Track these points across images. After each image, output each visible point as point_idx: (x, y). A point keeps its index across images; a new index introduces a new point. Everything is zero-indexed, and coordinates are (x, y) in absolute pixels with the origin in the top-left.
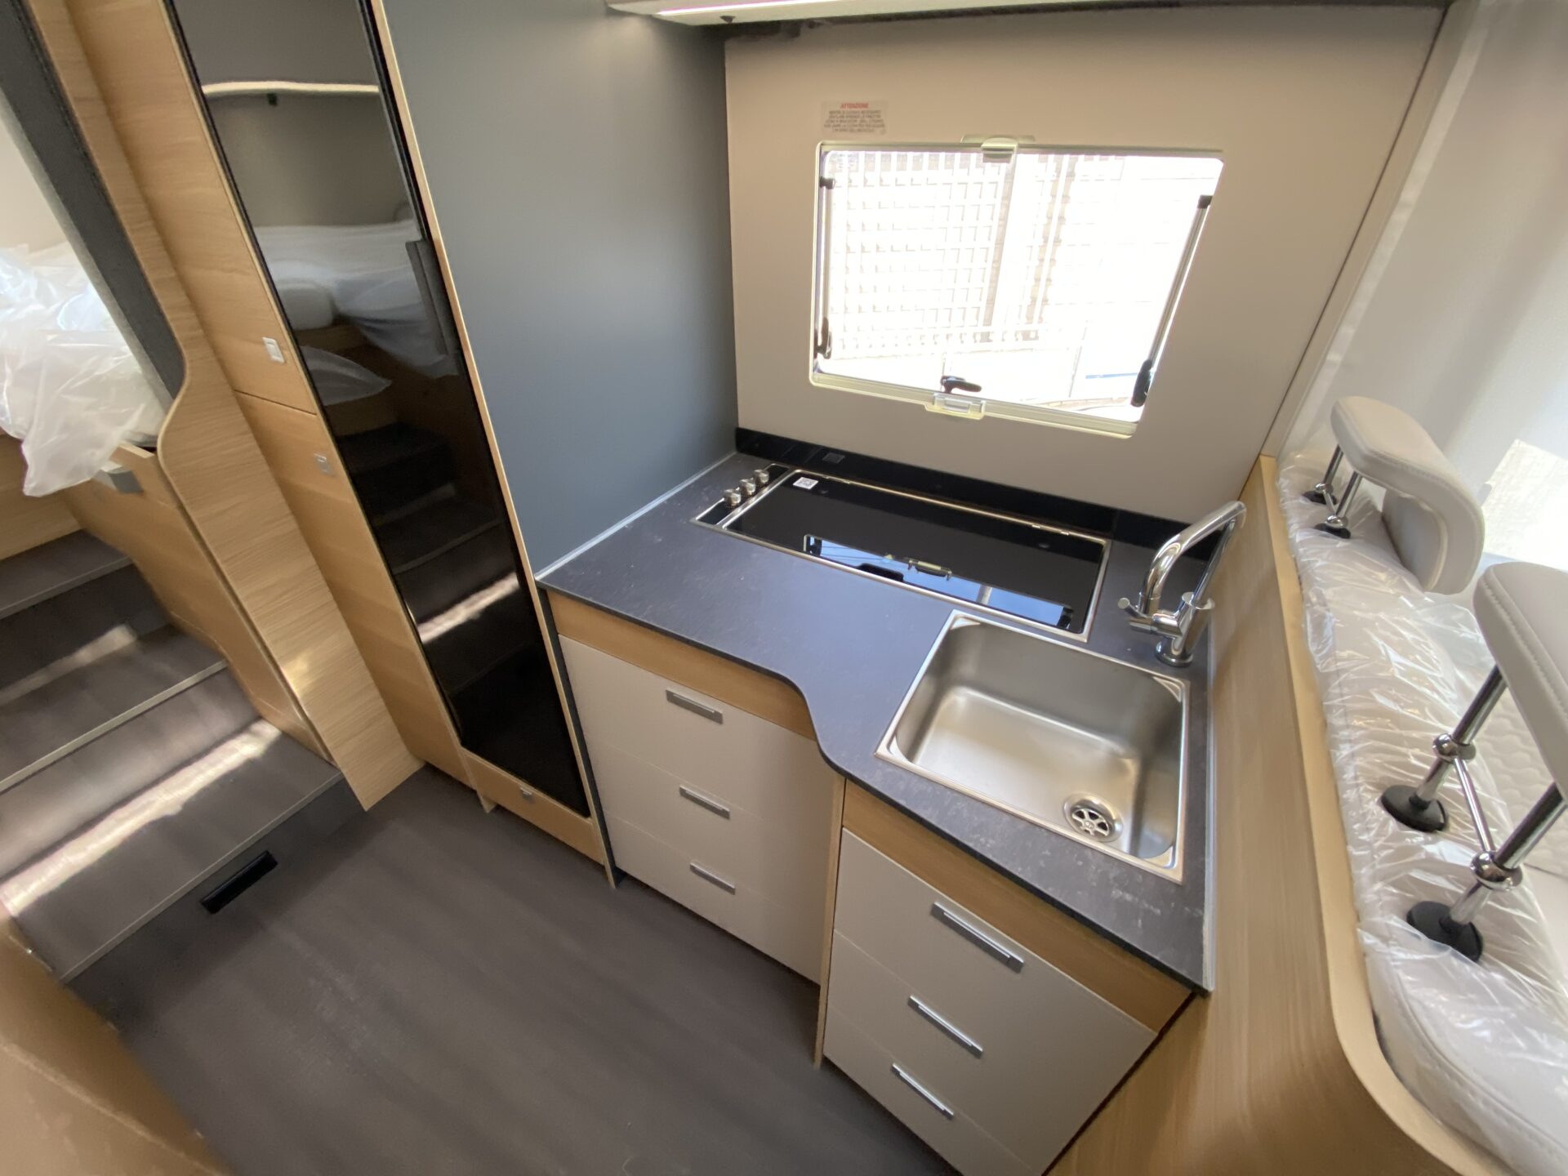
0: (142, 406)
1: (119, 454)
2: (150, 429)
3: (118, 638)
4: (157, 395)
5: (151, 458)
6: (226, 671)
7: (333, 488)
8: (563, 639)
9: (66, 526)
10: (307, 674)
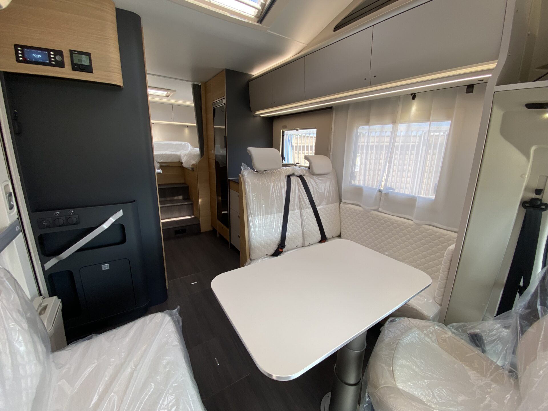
1: (193, 165)
3: (181, 197)
4: (200, 157)
6: (192, 204)
7: (214, 171)
8: (230, 190)
9: (183, 181)
10: (201, 202)
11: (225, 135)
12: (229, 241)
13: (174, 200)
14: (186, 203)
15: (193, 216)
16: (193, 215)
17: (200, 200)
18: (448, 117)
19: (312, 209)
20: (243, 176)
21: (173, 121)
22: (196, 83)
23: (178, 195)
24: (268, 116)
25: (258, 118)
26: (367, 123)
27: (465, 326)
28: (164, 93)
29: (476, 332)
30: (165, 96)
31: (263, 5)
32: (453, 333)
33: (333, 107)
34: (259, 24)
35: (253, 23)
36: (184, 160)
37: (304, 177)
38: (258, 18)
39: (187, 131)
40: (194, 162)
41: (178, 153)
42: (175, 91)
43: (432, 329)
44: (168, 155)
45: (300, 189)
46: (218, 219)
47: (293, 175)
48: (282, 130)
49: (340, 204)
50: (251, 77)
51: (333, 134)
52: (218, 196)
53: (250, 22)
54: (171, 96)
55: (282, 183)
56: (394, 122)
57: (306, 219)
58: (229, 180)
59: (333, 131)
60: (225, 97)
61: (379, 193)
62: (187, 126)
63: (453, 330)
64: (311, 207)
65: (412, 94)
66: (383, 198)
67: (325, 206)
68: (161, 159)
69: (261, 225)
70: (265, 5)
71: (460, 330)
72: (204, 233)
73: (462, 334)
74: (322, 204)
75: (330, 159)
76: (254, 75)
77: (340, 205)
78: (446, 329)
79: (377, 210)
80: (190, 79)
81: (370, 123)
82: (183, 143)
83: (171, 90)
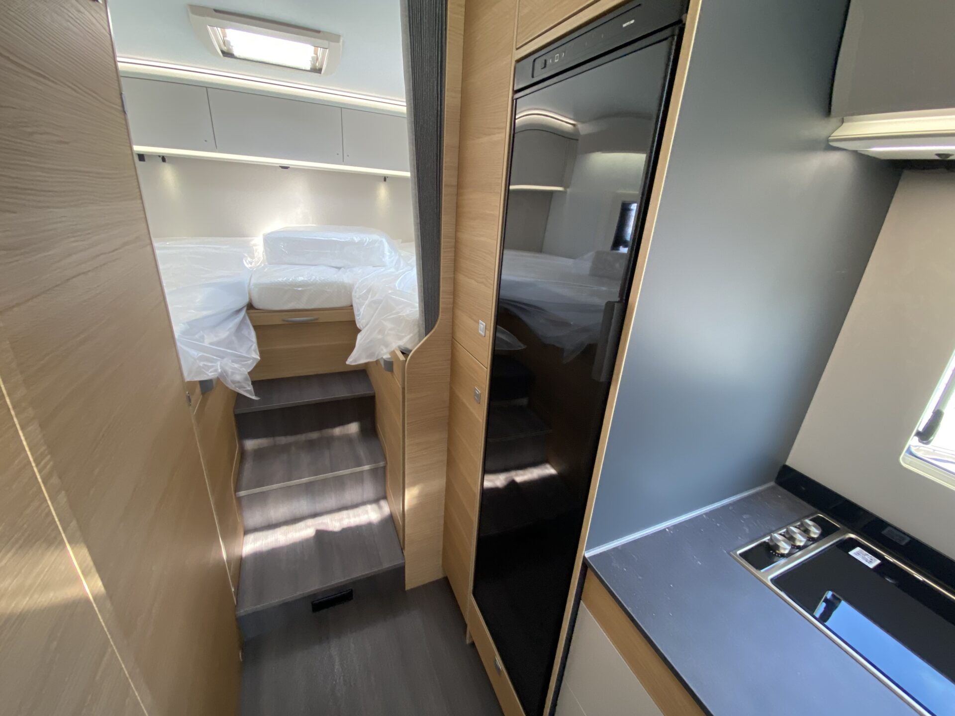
0: (411, 335)
2: (409, 346)
3: (353, 428)
5: (403, 361)
6: (384, 468)
14: (366, 467)
15: (385, 510)
16: (385, 498)
17: (408, 493)
21: (343, 162)
30: (308, 68)
41: (344, 278)
46: (474, 594)
54: (329, 68)
62: (386, 180)
82: (368, 237)
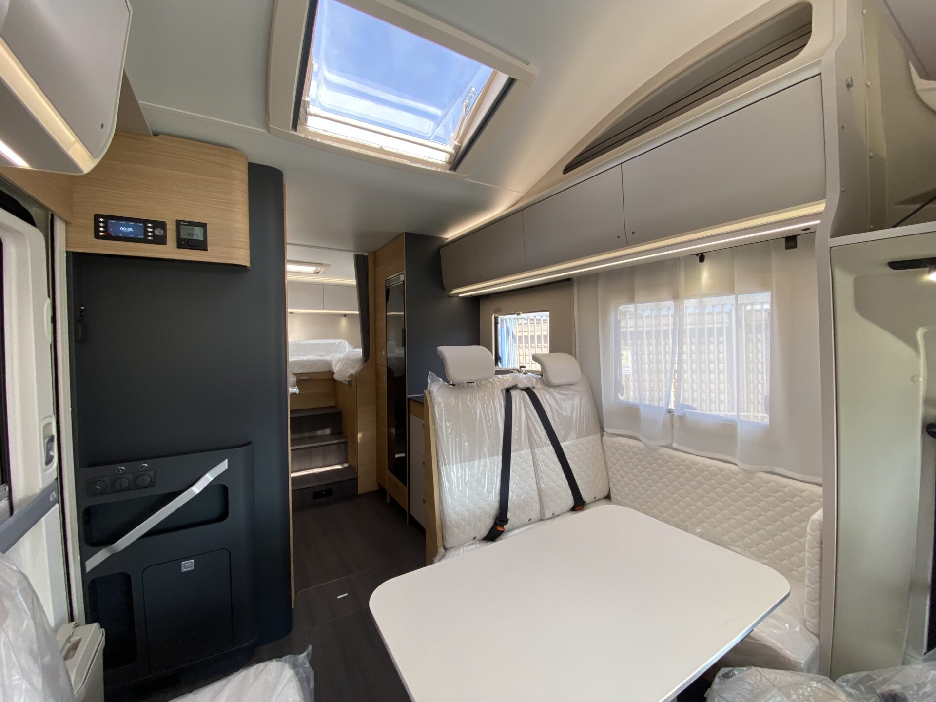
1: (351, 376)
2: (358, 371)
4: (363, 364)
5: (356, 377)
6: (346, 443)
7: (384, 385)
8: (410, 415)
9: (333, 404)
10: (362, 438)
11: (403, 328)
12: (407, 510)
13: (316, 436)
14: (336, 441)
15: (346, 465)
16: (346, 462)
17: (360, 435)
18: (765, 286)
19: (552, 447)
20: (430, 393)
21: (324, 308)
22: (360, 253)
23: (323, 428)
24: (471, 295)
25: (455, 299)
26: (632, 300)
27: (870, 678)
28: (311, 269)
29: (893, 690)
31: (457, 148)
32: (849, 695)
33: (573, 278)
34: (452, 172)
35: (443, 171)
36: (336, 369)
37: (535, 391)
38: (450, 164)
39: (344, 322)
40: (352, 371)
41: (328, 358)
42: (328, 265)
43: (807, 689)
44: (313, 361)
45: (529, 412)
46: (388, 469)
47: (515, 387)
48: (493, 315)
49: (602, 436)
50: (443, 241)
51: (576, 318)
52: (389, 426)
53: (439, 170)
54: (322, 273)
55: (496, 401)
56: (676, 297)
57: (543, 466)
58: (409, 399)
59: (576, 313)
60: (404, 272)
61: (668, 416)
62: (345, 315)
63: (848, 689)
64: (551, 444)
65: (697, 255)
66: (676, 425)
67: (575, 440)
68: (300, 369)
69: (462, 480)
70: (460, 147)
71: (863, 688)
72: (364, 495)
73: (868, 696)
74: (569, 437)
75: (576, 359)
76: (447, 239)
77: (603, 438)
78: (834, 687)
79: (669, 447)
80: (353, 249)
81: (636, 300)
82: (337, 341)
83: (322, 264)
